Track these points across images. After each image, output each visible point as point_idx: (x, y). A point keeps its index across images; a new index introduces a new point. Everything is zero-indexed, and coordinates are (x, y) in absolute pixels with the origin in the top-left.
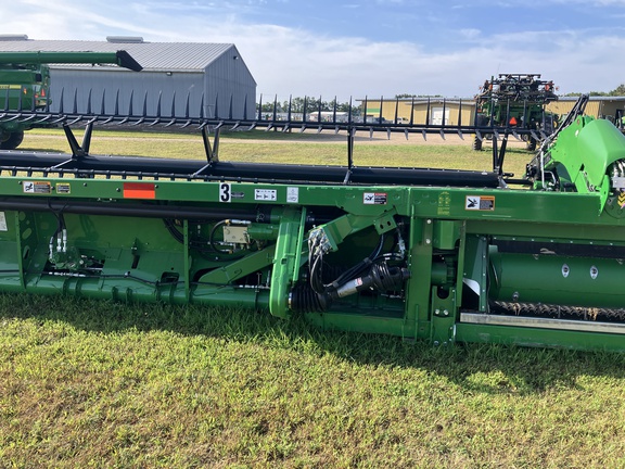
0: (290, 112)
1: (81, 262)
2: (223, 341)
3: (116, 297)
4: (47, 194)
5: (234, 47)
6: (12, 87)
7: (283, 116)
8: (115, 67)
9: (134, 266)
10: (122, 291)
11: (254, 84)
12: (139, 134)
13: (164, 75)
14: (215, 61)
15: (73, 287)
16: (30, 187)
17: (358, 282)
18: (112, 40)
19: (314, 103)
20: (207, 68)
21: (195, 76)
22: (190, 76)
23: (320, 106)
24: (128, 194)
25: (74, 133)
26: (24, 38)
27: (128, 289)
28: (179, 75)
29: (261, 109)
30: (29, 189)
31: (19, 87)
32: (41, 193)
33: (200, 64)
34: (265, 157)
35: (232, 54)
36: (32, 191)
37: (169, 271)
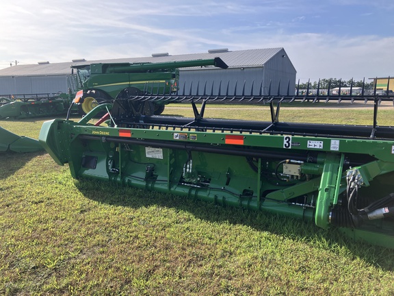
0: (318, 89)
1: (199, 179)
2: (282, 238)
3: (216, 202)
4: (185, 140)
5: (283, 49)
6: (161, 81)
7: (313, 92)
8: (213, 67)
9: (227, 184)
10: (220, 198)
11: (295, 72)
12: (223, 106)
13: (239, 70)
14: (271, 59)
15: (193, 192)
16: (177, 136)
17: (386, 210)
18: (211, 52)
19: (335, 82)
20: (265, 64)
21: (258, 69)
22: (254, 69)
23: (340, 84)
24: (228, 142)
25: (196, 105)
26: (166, 55)
27: (223, 197)
28: (248, 69)
29: (299, 87)
30: (176, 137)
31: (164, 81)
32: (182, 139)
33: (261, 62)
34: (302, 118)
35: (282, 54)
36: (178, 138)
37: (248, 189)
